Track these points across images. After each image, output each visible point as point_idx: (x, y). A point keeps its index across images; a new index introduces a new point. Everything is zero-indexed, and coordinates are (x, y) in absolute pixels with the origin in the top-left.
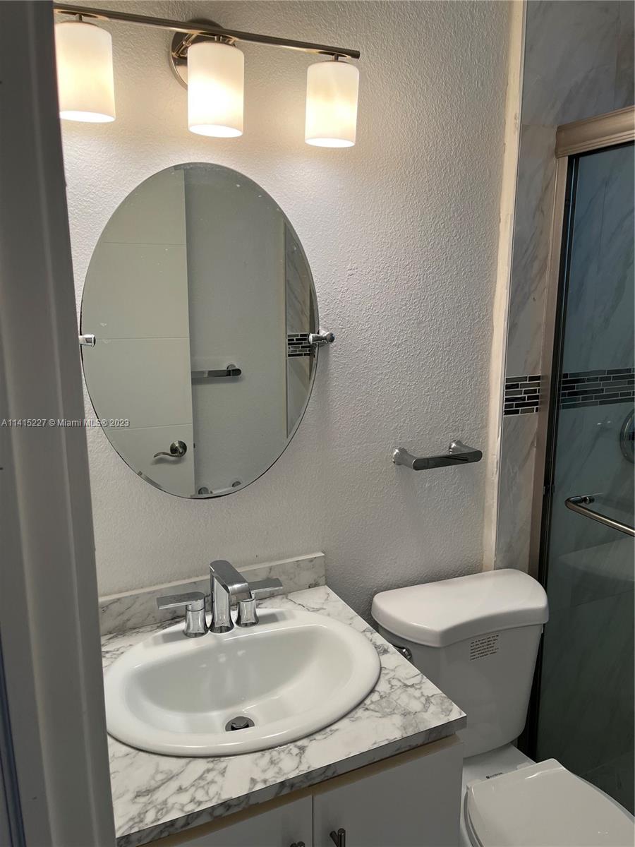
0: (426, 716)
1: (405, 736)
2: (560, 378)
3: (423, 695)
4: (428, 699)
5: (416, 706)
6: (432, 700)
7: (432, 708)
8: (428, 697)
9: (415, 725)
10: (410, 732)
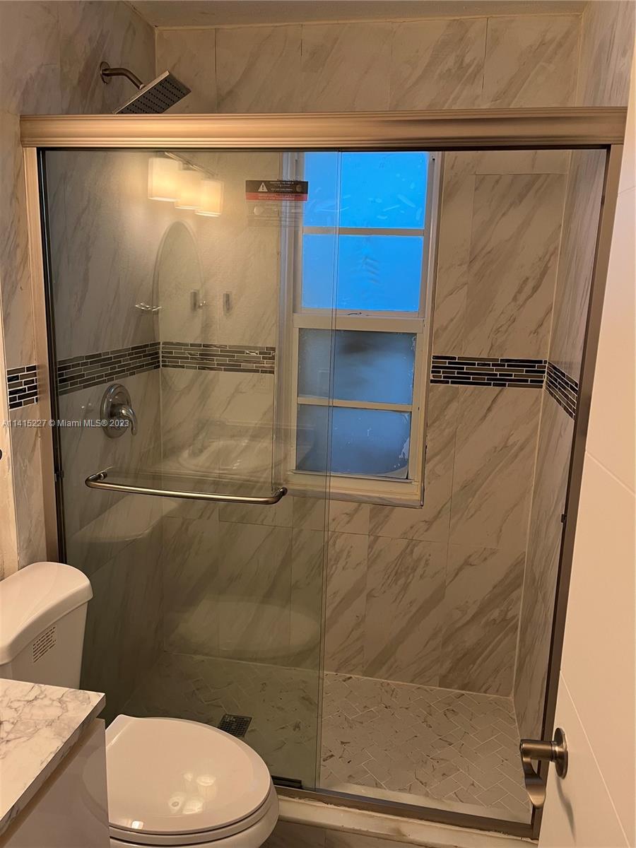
0: (70, 714)
1: (65, 740)
2: (56, 365)
3: (53, 700)
4: (60, 701)
5: (54, 712)
6: (64, 698)
7: (71, 706)
8: (59, 699)
9: (66, 727)
10: (67, 735)
